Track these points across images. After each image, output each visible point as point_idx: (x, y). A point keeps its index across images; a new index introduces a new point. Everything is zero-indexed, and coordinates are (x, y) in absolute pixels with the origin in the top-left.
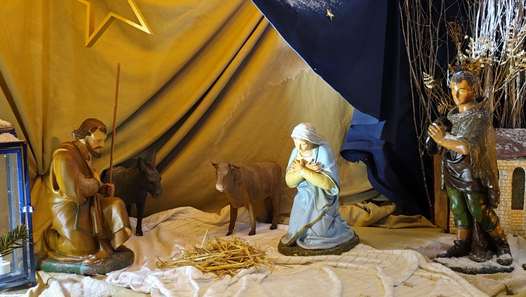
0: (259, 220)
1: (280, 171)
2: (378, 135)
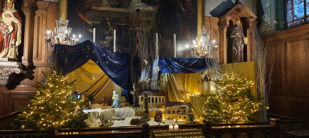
1: (112, 98)
2: (127, 92)
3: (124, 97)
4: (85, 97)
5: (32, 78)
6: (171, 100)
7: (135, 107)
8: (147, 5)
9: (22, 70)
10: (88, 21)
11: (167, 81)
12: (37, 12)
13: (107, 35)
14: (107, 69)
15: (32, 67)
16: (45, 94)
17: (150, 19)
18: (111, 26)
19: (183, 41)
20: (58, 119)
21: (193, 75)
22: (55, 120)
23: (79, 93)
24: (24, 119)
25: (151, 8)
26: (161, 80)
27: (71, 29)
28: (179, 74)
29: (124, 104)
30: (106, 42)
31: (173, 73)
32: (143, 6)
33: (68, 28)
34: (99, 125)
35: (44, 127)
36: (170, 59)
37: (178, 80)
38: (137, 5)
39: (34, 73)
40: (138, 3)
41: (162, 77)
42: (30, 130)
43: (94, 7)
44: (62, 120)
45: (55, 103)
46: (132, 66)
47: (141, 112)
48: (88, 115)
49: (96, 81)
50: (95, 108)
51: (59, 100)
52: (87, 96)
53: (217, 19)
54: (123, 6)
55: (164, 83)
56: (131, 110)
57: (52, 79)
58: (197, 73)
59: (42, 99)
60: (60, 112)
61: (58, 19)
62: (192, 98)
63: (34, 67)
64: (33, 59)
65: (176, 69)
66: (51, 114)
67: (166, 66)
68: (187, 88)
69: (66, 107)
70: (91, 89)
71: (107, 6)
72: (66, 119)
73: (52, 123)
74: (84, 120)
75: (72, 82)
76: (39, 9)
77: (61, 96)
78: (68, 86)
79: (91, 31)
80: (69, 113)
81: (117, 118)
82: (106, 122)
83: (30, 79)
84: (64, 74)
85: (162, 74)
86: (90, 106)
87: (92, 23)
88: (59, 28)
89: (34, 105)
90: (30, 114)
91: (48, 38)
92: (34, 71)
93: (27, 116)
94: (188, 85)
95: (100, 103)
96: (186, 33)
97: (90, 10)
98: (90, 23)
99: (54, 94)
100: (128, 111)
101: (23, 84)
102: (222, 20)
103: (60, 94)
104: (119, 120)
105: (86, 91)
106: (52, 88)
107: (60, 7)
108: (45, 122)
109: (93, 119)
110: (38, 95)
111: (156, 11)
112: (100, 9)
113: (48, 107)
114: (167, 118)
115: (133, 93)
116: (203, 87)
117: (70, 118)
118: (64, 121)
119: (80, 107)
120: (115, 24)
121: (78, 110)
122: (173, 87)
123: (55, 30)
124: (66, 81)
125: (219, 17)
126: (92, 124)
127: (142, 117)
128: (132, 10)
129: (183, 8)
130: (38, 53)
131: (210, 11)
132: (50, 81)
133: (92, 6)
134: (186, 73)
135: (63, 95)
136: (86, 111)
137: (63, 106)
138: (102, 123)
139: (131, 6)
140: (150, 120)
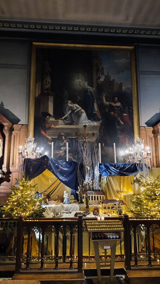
0: (61, 202)
2: (74, 192)
3: (73, 196)
4: (44, 196)
5: (9, 181)
6: (109, 199)
7: (80, 203)
8: (92, 121)
9: (2, 175)
10: (48, 136)
11: (106, 182)
12: (13, 132)
13: (62, 146)
14: (59, 175)
15: (9, 172)
16: (18, 194)
17: (94, 132)
18: (65, 139)
19: (122, 148)
20: (25, 211)
21: (128, 178)
22: (23, 212)
23: (40, 193)
24: (4, 211)
25: (95, 124)
26: (102, 181)
27: (36, 144)
28: (116, 177)
29: (73, 201)
30: (61, 152)
31: (111, 176)
32: (89, 122)
33: (34, 144)
34: (52, 217)
35: (16, 216)
36: (108, 165)
37: (115, 181)
38: (85, 121)
39: (10, 177)
40: (85, 120)
41: (102, 179)
42: (8, 218)
43: (53, 126)
44: (27, 212)
45: (24, 200)
46: (78, 172)
47: (84, 208)
48: (45, 209)
49: (52, 184)
50: (51, 204)
51: (26, 198)
52: (45, 195)
53: (151, 129)
54: (74, 124)
55: (104, 184)
56: (77, 206)
57: (22, 183)
58: (131, 176)
59: (15, 198)
60: (26, 207)
61: (27, 137)
62: (125, 196)
63: (11, 173)
64: (10, 167)
65: (114, 173)
66: (21, 208)
67: (105, 171)
68: (123, 188)
69: (30, 203)
70: (48, 190)
71: (62, 124)
72: (30, 211)
73: (21, 213)
74: (43, 212)
75: (34, 186)
76: (14, 130)
77: (27, 195)
78: (32, 188)
79: (50, 143)
80: (32, 207)
81: (66, 212)
82: (57, 214)
83: (7, 182)
84: (30, 180)
85: (102, 177)
86: (47, 203)
87: (52, 138)
88: (27, 144)
89: (10, 202)
90: (8, 207)
91: (20, 152)
92: (10, 175)
93: (6, 209)
94: (123, 186)
95: (55, 200)
96: (125, 141)
97: (49, 128)
98: (50, 138)
99: (23, 193)
100: (74, 206)
101: (3, 185)
102: (156, 129)
103: (27, 194)
104: (67, 213)
105: (45, 192)
106: (22, 190)
107: (29, 127)
108: (17, 213)
109: (49, 212)
110: (13, 194)
111: (99, 125)
112: (57, 127)
113: (19, 203)
114: (103, 212)
115: (78, 193)
116: (135, 188)
117: (33, 211)
118: (29, 213)
119: (40, 203)
120: (68, 137)
121: (38, 205)
122: (110, 188)
123: (25, 145)
124: (30, 185)
125: (153, 127)
126: (48, 216)
127: (84, 211)
128: (80, 126)
129: (121, 122)
130: (13, 162)
131: (146, 122)
132: (20, 185)
133: (51, 125)
134: (122, 176)
135: (28, 194)
136: (44, 206)
137: (28, 202)
138: (54, 215)
139: (80, 123)
140: (90, 214)
